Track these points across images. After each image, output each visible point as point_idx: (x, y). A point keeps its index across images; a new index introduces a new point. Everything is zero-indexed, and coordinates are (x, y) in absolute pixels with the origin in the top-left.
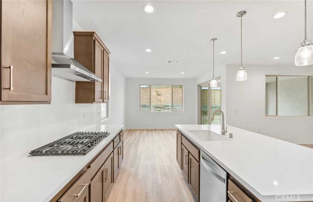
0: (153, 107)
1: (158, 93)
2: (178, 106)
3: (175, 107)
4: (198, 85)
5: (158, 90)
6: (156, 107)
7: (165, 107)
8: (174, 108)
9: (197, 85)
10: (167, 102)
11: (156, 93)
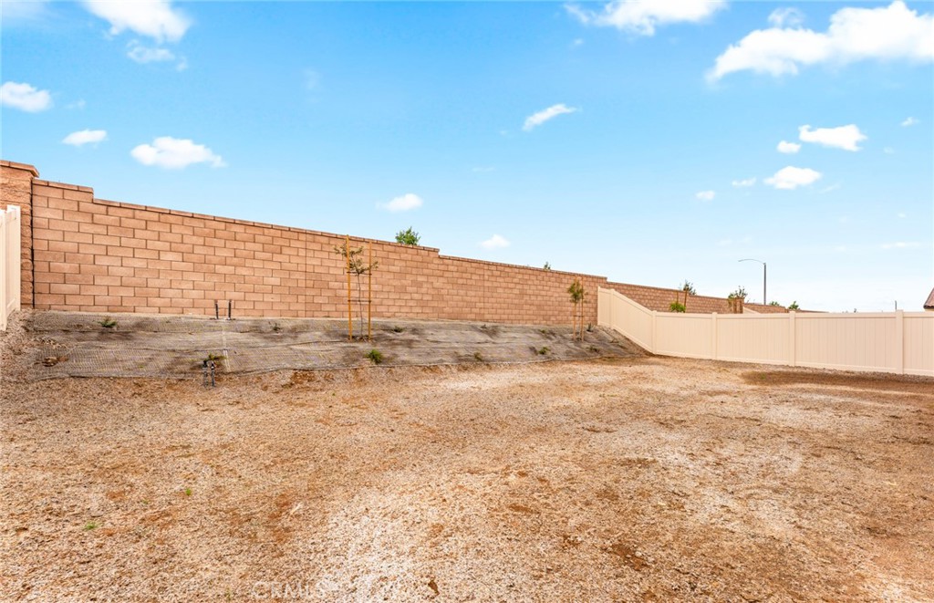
0: (329, 335)
2: (441, 328)
3: (429, 332)
6: (344, 336)
7: (390, 335)
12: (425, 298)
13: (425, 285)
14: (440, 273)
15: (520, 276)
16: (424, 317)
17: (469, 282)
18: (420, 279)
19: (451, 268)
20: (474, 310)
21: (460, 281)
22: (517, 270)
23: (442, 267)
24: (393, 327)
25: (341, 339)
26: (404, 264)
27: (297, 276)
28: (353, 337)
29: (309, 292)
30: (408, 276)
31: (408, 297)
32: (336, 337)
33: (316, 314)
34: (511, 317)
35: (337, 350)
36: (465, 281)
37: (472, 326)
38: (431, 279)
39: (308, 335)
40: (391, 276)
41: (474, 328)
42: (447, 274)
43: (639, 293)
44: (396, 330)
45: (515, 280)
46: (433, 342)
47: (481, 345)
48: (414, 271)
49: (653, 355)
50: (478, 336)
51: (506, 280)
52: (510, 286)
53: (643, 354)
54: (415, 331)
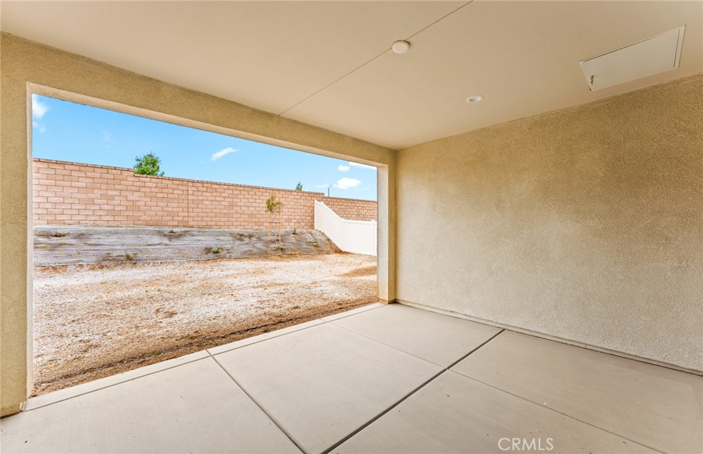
8: (92, 242)
12: (117, 208)
13: (117, 198)
14: (135, 188)
15: (229, 192)
16: (114, 224)
18: (111, 193)
19: (149, 185)
21: (160, 195)
23: (138, 184)
24: (54, 233)
26: (91, 180)
30: (95, 191)
31: (97, 207)
34: (220, 223)
37: (159, 232)
38: (124, 193)
40: (76, 190)
41: (160, 233)
42: (144, 190)
43: (357, 205)
44: (56, 236)
45: (224, 195)
46: (91, 245)
47: (148, 247)
48: (104, 187)
49: (340, 252)
50: (156, 240)
51: (213, 194)
52: (218, 199)
53: (332, 251)
54: (80, 236)
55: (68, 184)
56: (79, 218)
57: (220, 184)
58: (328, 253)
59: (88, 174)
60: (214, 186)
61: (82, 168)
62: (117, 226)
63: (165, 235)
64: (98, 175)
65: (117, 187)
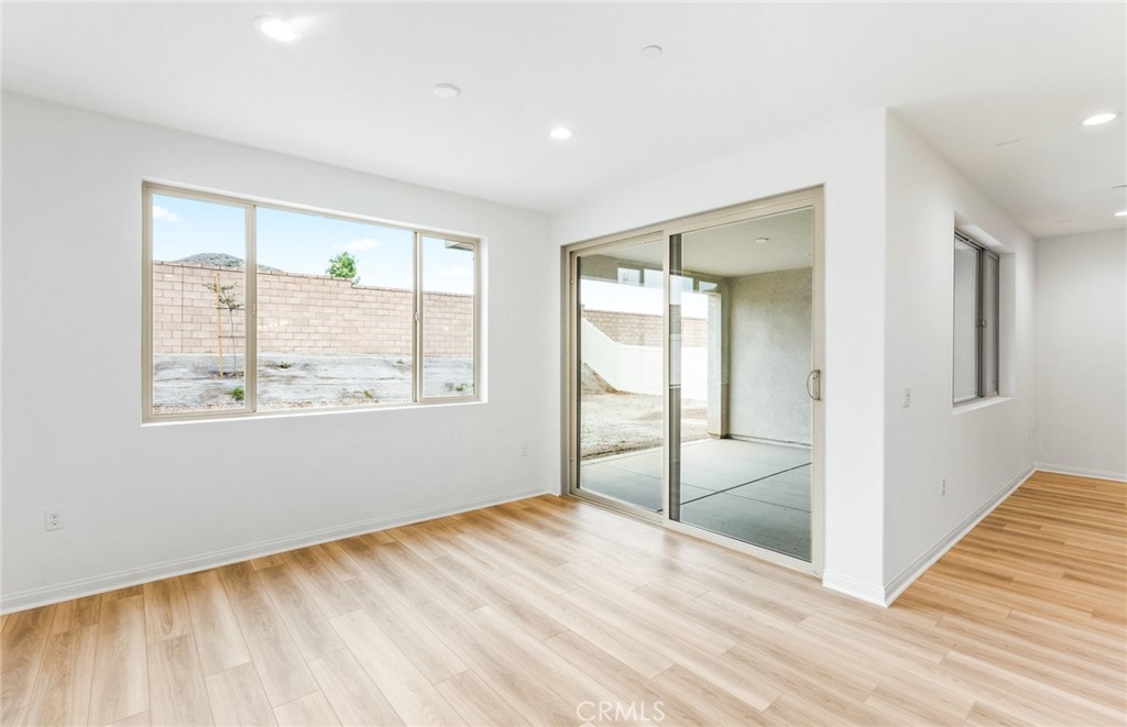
0: (195, 372)
1: (227, 294)
2: (341, 363)
3: (324, 367)
4: (564, 248)
5: (224, 283)
6: (215, 372)
7: (271, 371)
8: (321, 374)
9: (559, 249)
10: (280, 343)
11: (214, 297)
12: (334, 331)
13: (333, 317)
14: (354, 304)
15: (462, 305)
16: (331, 351)
17: (392, 313)
18: (328, 310)
19: (368, 298)
20: (398, 343)
21: (380, 312)
22: (458, 299)
23: (355, 298)
24: (280, 363)
25: (209, 375)
26: (306, 295)
27: (171, 310)
28: (225, 374)
29: (185, 327)
30: (311, 308)
31: (312, 330)
32: (204, 374)
33: (194, 349)
34: (449, 350)
35: (197, 387)
36: (386, 312)
37: (385, 361)
38: (341, 311)
39: (171, 371)
40: (290, 308)
41: (387, 363)
42: (361, 305)
43: (631, 321)
44: (282, 367)
45: (454, 310)
46: (322, 378)
47: (382, 382)
48: (320, 303)
49: (614, 391)
50: (387, 372)
51: (444, 309)
52: (448, 316)
53: (603, 391)
54: (306, 367)
55: (282, 300)
56: (294, 343)
57: (450, 296)
58: (598, 392)
59: (304, 287)
60: (443, 298)
61: (298, 279)
62: (335, 355)
63: (394, 366)
64: (314, 288)
65: (333, 303)
